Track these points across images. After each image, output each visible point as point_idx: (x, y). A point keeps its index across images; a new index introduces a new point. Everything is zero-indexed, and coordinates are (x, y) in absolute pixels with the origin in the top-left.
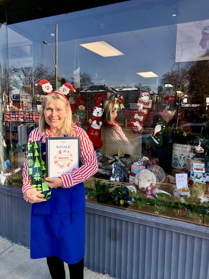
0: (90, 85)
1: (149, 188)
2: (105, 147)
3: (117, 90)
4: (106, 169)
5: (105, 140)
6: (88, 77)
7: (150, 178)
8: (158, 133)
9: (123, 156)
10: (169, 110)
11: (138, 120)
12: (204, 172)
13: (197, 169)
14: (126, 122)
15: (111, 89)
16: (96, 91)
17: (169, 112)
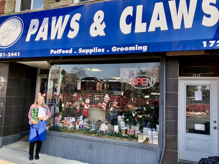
0: (84, 77)
1: (105, 131)
2: (90, 117)
3: (105, 81)
4: (90, 126)
5: (90, 114)
6: (83, 70)
7: (105, 127)
8: (111, 111)
9: (98, 121)
10: (116, 101)
11: (104, 105)
12: (124, 125)
13: (122, 124)
14: (109, 105)
15: (100, 80)
16: (88, 81)
17: (116, 102)
